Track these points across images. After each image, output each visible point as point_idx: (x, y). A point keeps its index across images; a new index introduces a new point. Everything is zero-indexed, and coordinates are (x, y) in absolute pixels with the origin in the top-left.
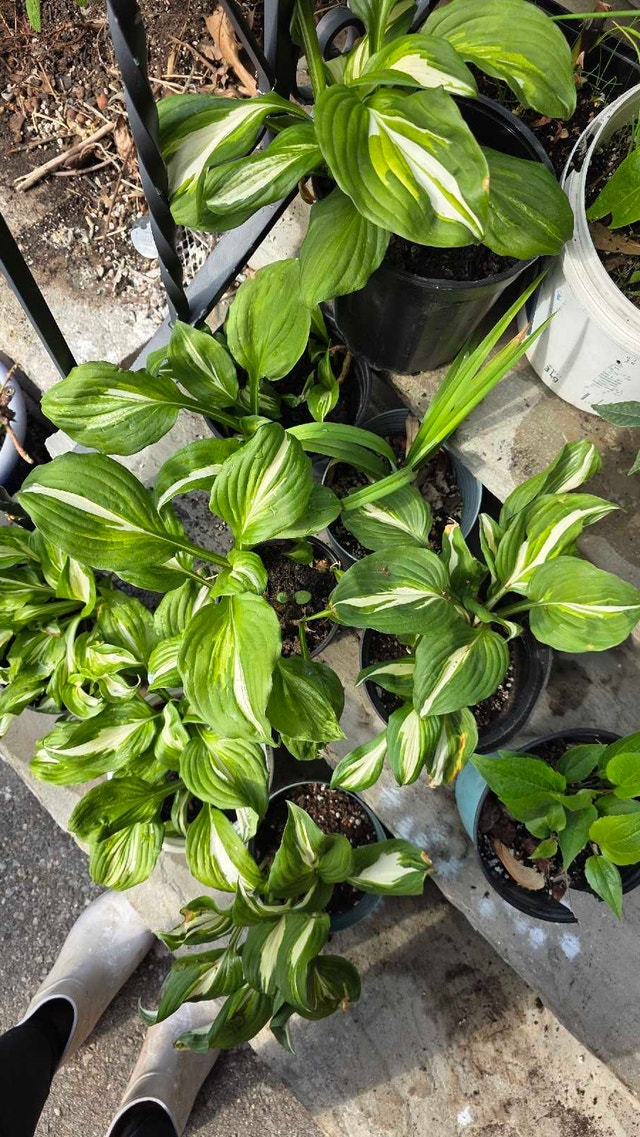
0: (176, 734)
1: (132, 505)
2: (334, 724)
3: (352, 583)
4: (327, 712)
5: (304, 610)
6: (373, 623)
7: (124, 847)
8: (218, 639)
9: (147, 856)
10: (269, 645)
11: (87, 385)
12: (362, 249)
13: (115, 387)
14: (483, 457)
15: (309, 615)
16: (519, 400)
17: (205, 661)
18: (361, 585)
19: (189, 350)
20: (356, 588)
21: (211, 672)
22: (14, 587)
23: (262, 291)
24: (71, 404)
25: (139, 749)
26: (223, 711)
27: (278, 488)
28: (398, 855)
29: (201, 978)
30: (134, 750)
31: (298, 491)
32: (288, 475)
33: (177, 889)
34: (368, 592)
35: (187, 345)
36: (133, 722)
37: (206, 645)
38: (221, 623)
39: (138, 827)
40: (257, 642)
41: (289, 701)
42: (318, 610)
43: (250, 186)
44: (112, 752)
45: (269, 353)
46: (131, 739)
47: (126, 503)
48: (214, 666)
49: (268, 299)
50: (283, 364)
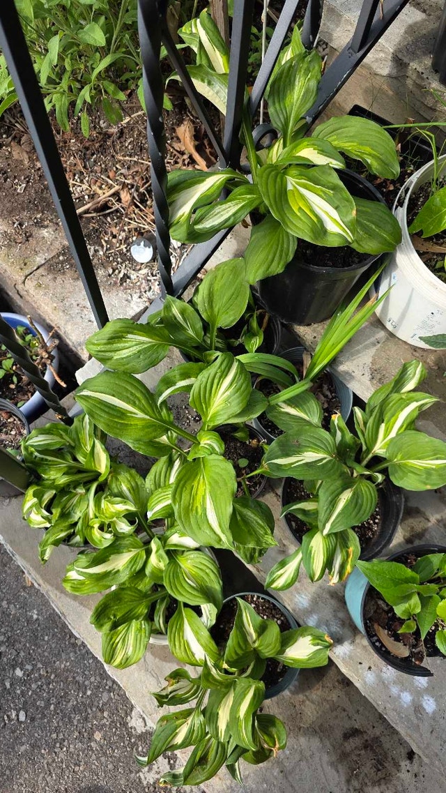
0: (160, 558)
1: (143, 401)
2: (270, 537)
3: (277, 449)
4: (265, 530)
5: (244, 472)
6: (291, 474)
7: (125, 637)
8: (195, 484)
9: (140, 644)
10: (229, 485)
11: (116, 332)
12: (282, 251)
13: (132, 333)
14: (353, 374)
15: (247, 474)
16: (372, 339)
17: (188, 497)
18: (282, 450)
19: (174, 312)
20: (280, 453)
21: (191, 505)
22: (55, 463)
23: (219, 277)
24: (105, 344)
25: (135, 569)
26: (200, 528)
27: (231, 390)
28: (310, 638)
29: (177, 731)
30: (132, 570)
31: (243, 392)
32: (237, 382)
33: (155, 676)
34: (287, 455)
35: (173, 309)
36: (131, 551)
37: (188, 487)
38: (197, 475)
39: (134, 624)
40: (221, 484)
41: (241, 523)
42: (252, 471)
43: (219, 217)
44: (118, 571)
45: (223, 313)
46: (131, 562)
47: (139, 401)
48: (193, 501)
49: (223, 281)
50: (231, 318)
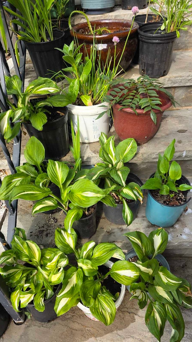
0: (86, 264)
7: (102, 307)
9: (110, 303)
11: (7, 182)
13: (14, 179)
14: (89, 157)
16: (86, 147)
19: (22, 171)
22: (15, 272)
23: (29, 150)
25: (81, 276)
28: (155, 235)
29: (155, 318)
30: (81, 278)
33: (129, 337)
44: (76, 284)
46: (77, 276)
49: (31, 150)
50: (42, 157)
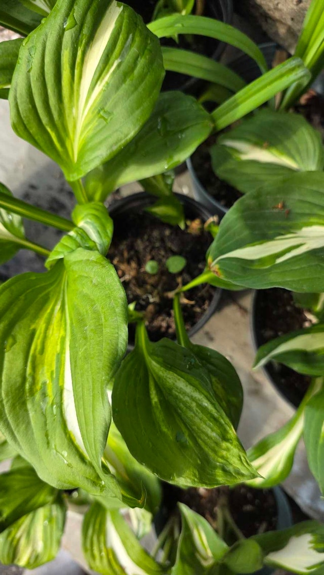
2: (235, 451)
3: (239, 225)
4: (221, 425)
5: (179, 280)
6: (279, 280)
8: (41, 325)
10: (107, 331)
15: (185, 283)
17: (19, 363)
18: (252, 228)
20: (246, 233)
21: (29, 379)
26: (48, 443)
27: (107, 78)
28: (309, 537)
31: (142, 78)
32: (121, 55)
34: (263, 237)
37: (21, 335)
38: (46, 300)
40: (90, 324)
41: (159, 414)
48: (34, 368)
